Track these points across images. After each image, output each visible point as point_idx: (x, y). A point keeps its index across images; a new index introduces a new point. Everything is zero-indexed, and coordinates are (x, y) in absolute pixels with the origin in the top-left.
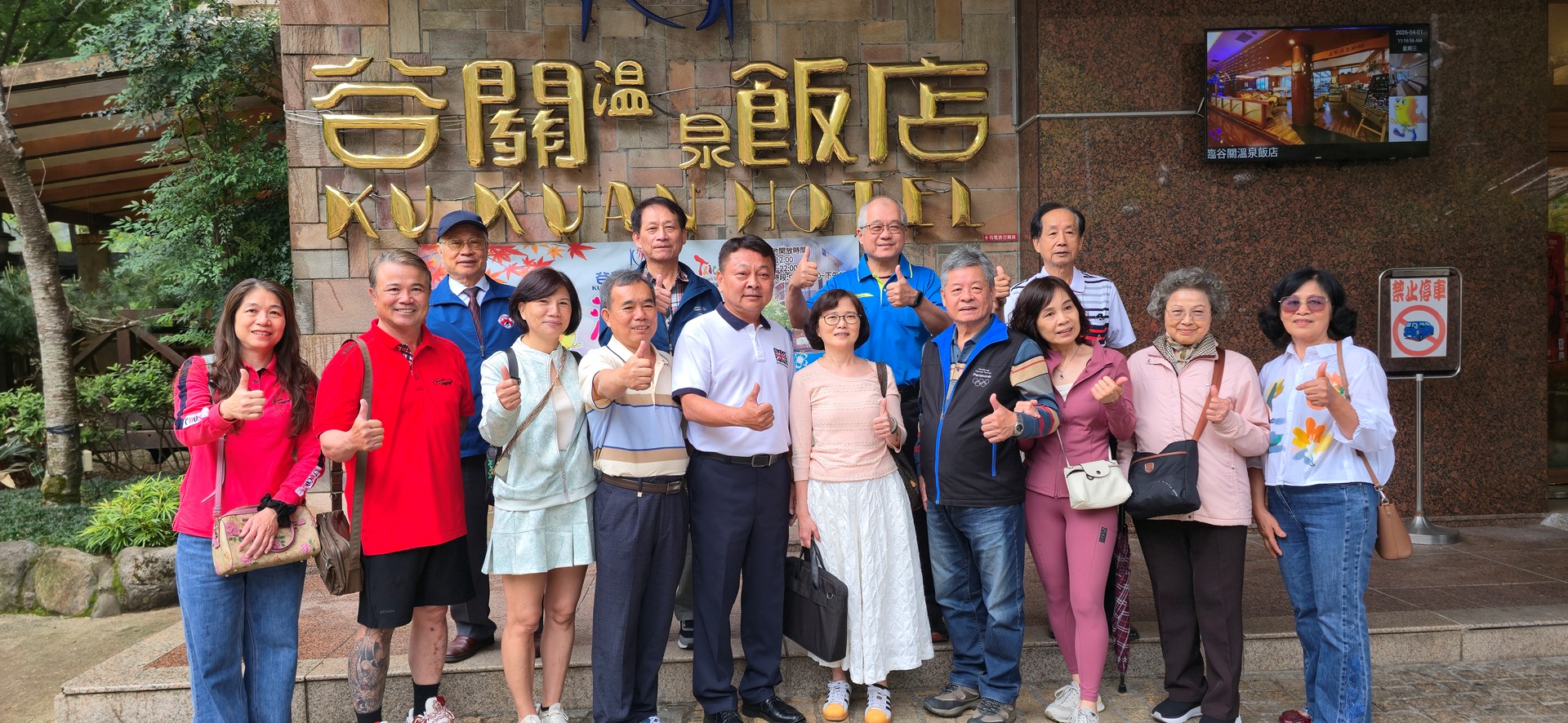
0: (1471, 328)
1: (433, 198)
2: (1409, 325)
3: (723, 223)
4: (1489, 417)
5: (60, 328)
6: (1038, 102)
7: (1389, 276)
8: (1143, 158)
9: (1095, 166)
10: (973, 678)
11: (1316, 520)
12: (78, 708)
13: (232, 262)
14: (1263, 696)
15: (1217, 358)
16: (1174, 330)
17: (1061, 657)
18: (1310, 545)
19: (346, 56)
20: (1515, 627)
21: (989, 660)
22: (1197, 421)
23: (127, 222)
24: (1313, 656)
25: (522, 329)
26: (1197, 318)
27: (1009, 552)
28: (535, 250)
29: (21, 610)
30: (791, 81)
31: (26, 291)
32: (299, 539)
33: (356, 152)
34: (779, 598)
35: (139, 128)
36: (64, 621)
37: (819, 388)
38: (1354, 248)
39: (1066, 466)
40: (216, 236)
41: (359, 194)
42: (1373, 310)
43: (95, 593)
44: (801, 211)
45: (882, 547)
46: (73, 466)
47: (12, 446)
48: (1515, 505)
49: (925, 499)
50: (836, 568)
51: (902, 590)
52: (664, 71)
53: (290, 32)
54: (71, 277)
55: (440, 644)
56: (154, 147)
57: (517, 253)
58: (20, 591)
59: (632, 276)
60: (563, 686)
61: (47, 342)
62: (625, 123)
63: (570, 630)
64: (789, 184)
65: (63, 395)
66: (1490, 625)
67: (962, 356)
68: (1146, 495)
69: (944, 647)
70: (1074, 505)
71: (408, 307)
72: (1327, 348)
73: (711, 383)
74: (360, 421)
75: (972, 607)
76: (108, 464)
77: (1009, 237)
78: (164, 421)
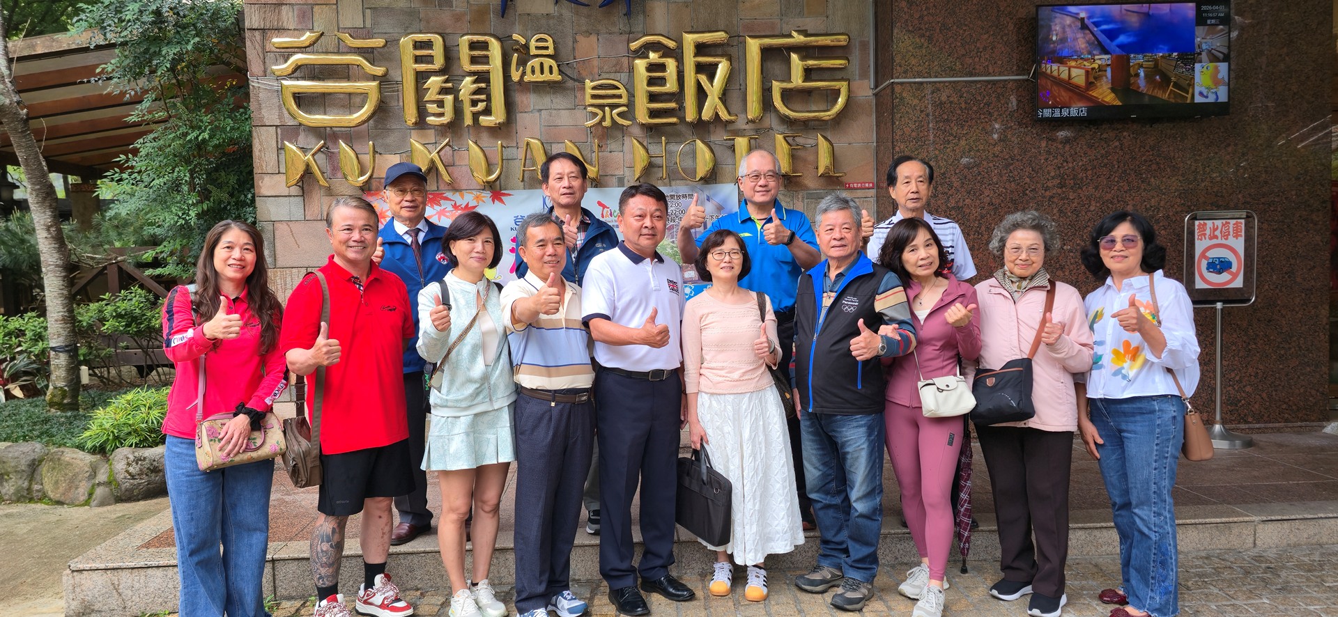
0: (1264, 263)
1: (375, 152)
2: (1211, 261)
3: (622, 173)
4: (1279, 340)
5: (60, 262)
6: (892, 69)
7: (1194, 218)
8: (982, 117)
9: (941, 124)
10: (838, 561)
11: (1131, 427)
12: (83, 582)
13: (205, 207)
14: (1084, 577)
15: (1049, 288)
16: (1012, 265)
17: (912, 543)
18: (1126, 448)
19: (301, 31)
20: (1301, 519)
21: (851, 545)
22: (1032, 342)
23: (116, 172)
24: (1128, 543)
25: (454, 263)
26: (1032, 254)
27: (871, 454)
28: (462, 197)
29: (31, 500)
30: (680, 51)
31: (32, 231)
32: (268, 440)
33: (310, 113)
34: (672, 492)
35: (125, 93)
36: (68, 510)
37: (708, 314)
38: (1164, 194)
39: (920, 380)
40: (192, 187)
41: (312, 149)
42: (1179, 248)
43: (93, 486)
44: (688, 163)
45: (761, 449)
46: (72, 380)
47: (21, 362)
48: (1300, 415)
49: (799, 408)
50: (722, 467)
51: (778, 486)
52: (570, 43)
53: (253, 10)
54: (68, 220)
55: (387, 529)
56: (137, 109)
57: (447, 199)
58: (30, 484)
59: (546, 218)
60: (490, 565)
61: (50, 275)
62: (539, 87)
63: (496, 518)
64: (678, 140)
65: (63, 319)
66: (1279, 518)
67: (833, 286)
68: (989, 405)
69: (812, 534)
70: (926, 413)
71: (359, 244)
72: (1141, 280)
73: (615, 309)
74: (321, 340)
75: (837, 500)
76: (101, 378)
77: (867, 185)
78: (149, 342)
